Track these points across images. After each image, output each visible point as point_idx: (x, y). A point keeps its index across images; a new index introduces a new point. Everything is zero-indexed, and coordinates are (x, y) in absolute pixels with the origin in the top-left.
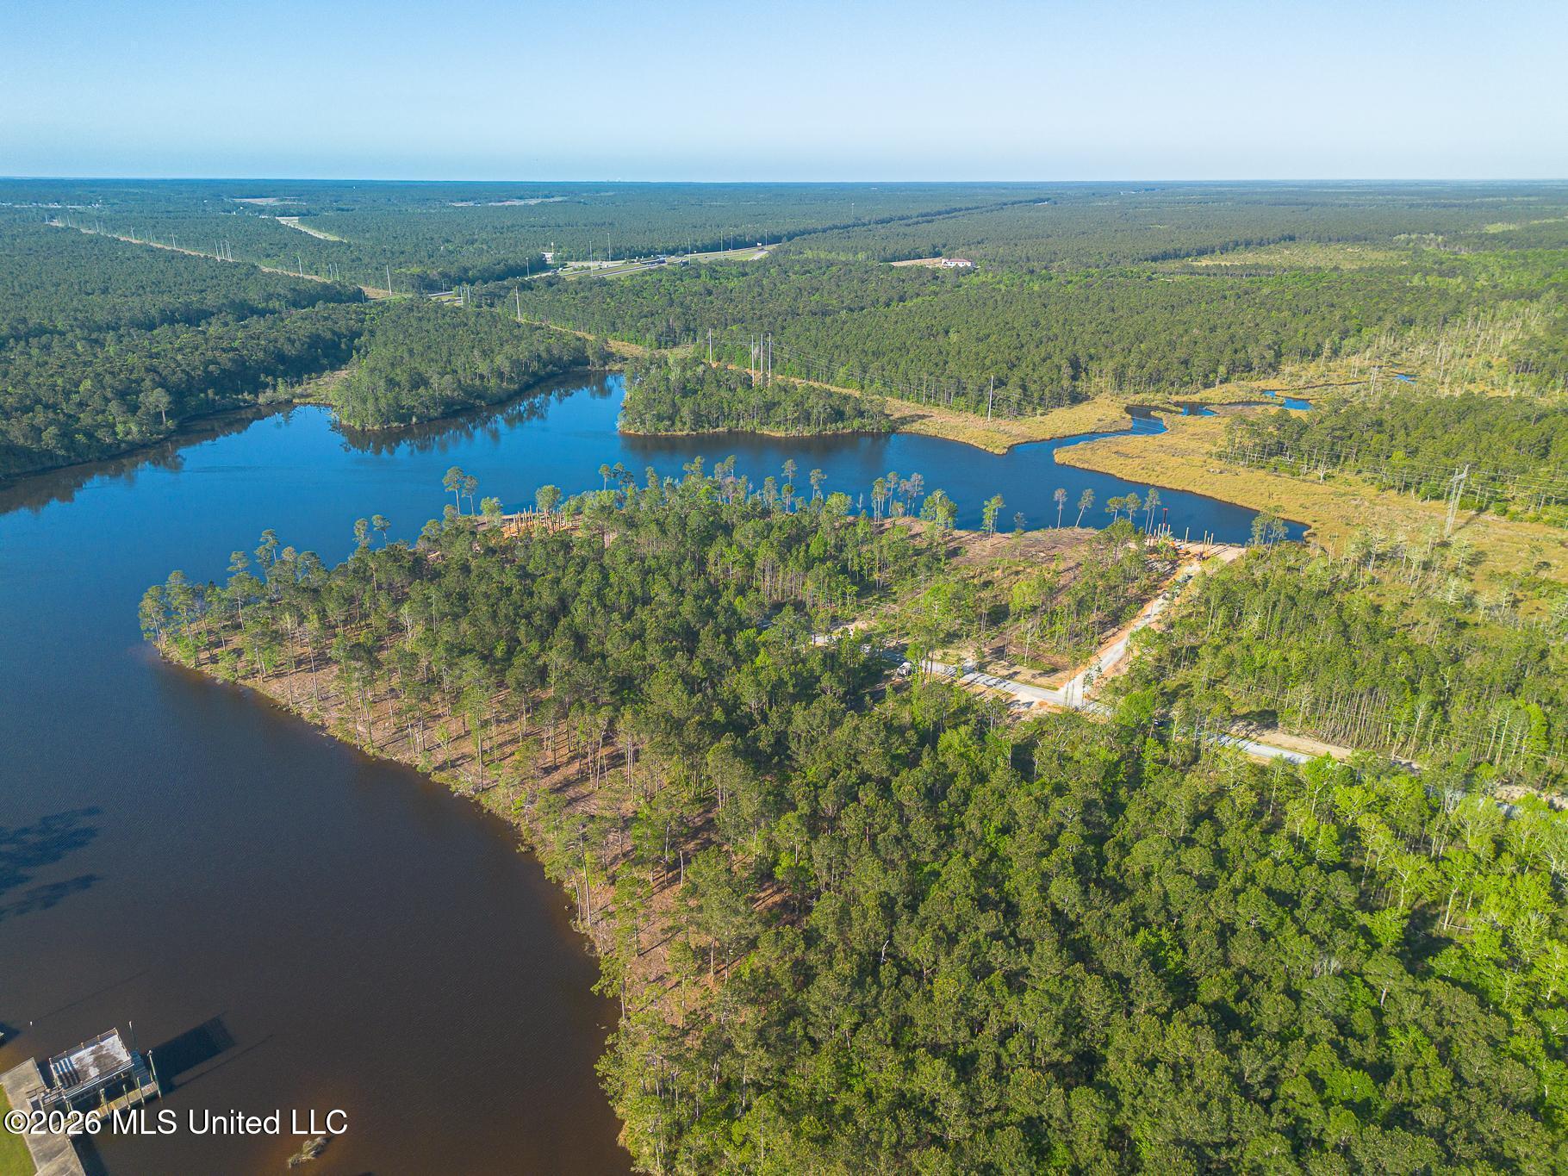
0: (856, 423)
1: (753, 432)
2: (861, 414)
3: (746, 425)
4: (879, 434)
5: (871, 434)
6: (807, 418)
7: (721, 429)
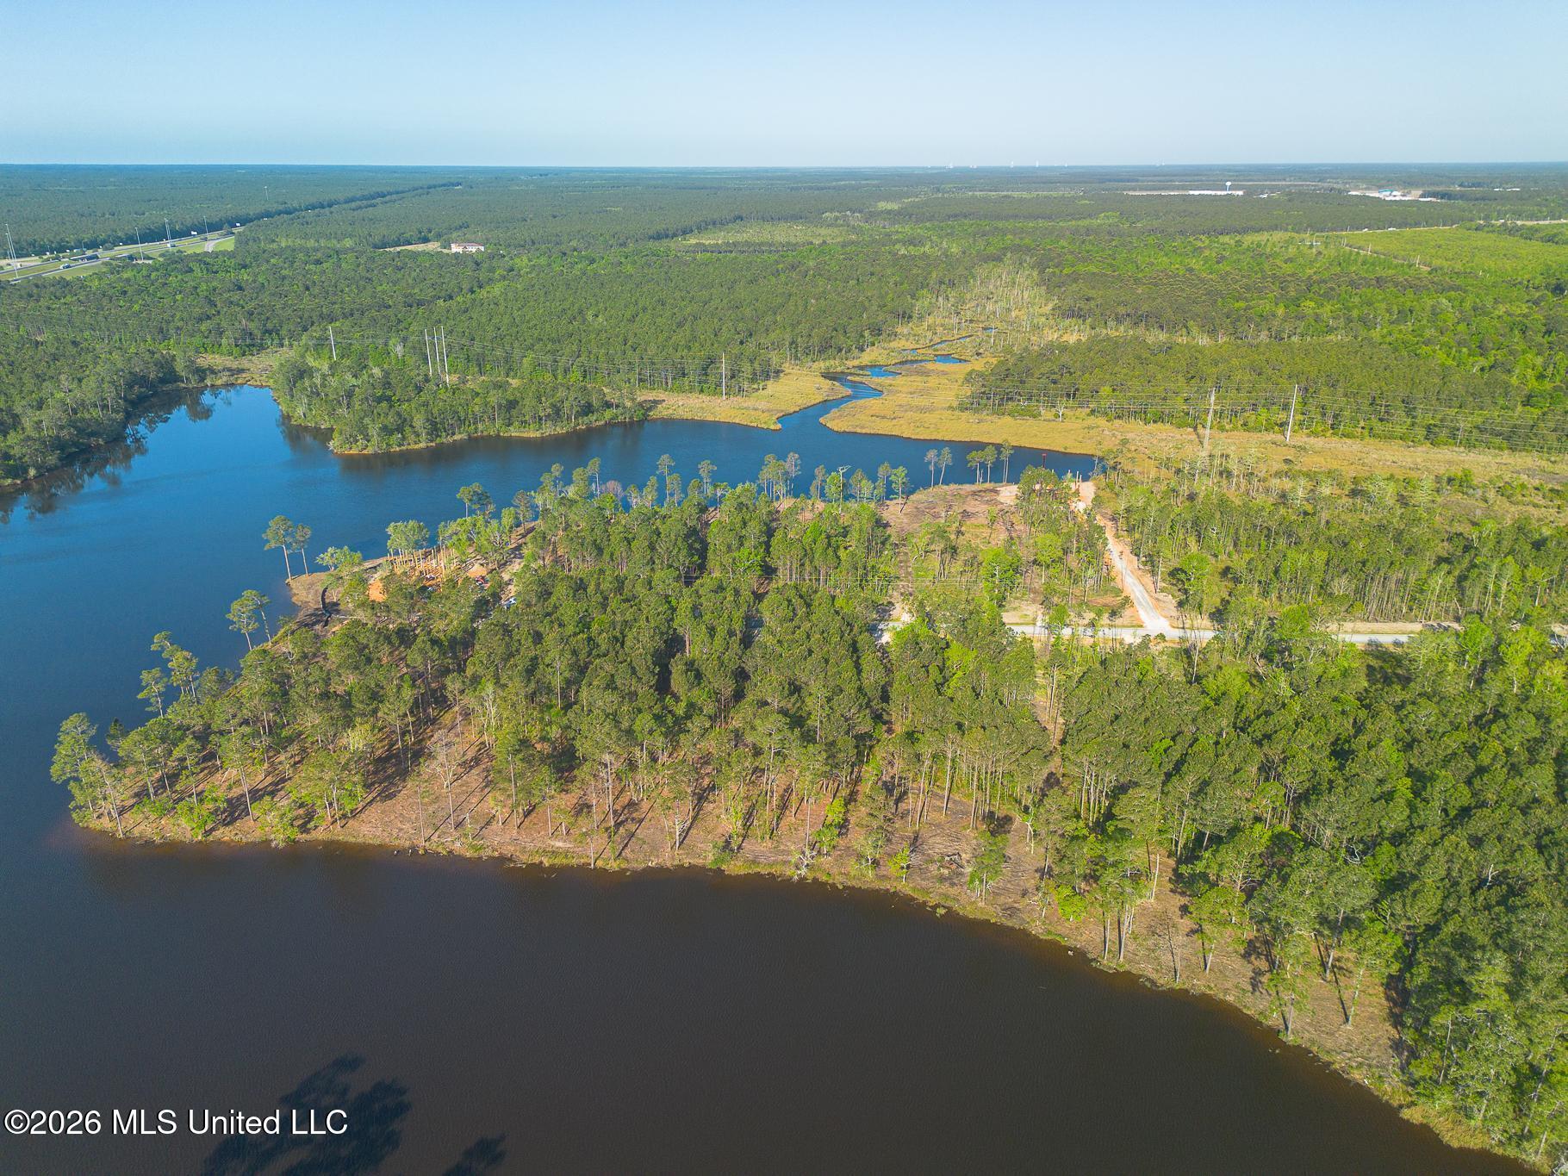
0: (608, 414)
1: (498, 436)
2: (608, 405)
3: (485, 429)
4: (632, 423)
5: (623, 424)
6: (557, 414)
7: (457, 437)
